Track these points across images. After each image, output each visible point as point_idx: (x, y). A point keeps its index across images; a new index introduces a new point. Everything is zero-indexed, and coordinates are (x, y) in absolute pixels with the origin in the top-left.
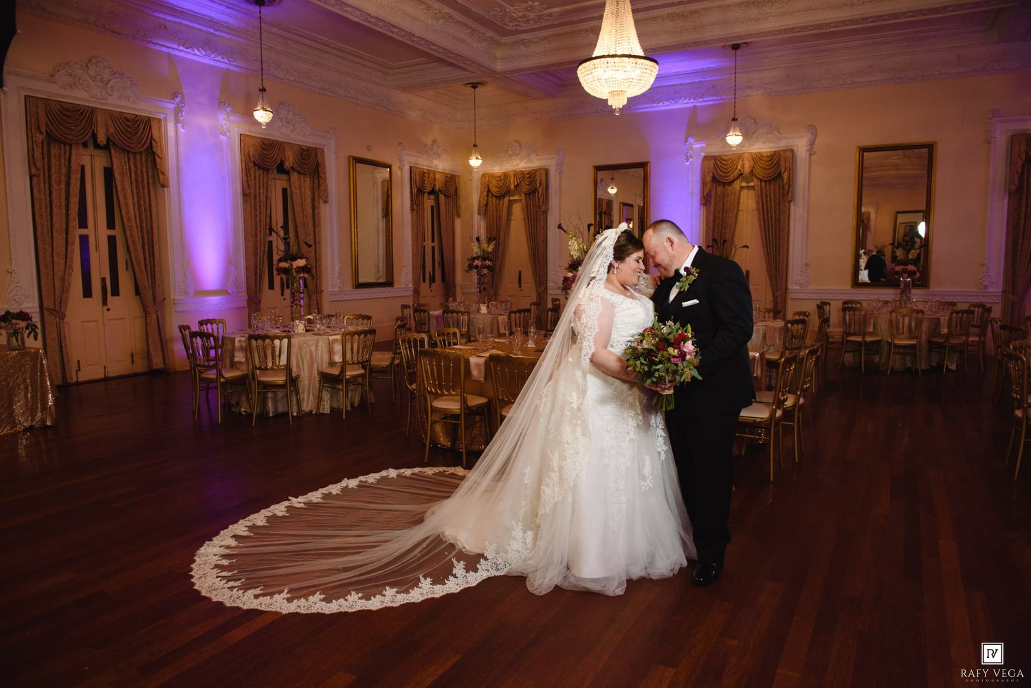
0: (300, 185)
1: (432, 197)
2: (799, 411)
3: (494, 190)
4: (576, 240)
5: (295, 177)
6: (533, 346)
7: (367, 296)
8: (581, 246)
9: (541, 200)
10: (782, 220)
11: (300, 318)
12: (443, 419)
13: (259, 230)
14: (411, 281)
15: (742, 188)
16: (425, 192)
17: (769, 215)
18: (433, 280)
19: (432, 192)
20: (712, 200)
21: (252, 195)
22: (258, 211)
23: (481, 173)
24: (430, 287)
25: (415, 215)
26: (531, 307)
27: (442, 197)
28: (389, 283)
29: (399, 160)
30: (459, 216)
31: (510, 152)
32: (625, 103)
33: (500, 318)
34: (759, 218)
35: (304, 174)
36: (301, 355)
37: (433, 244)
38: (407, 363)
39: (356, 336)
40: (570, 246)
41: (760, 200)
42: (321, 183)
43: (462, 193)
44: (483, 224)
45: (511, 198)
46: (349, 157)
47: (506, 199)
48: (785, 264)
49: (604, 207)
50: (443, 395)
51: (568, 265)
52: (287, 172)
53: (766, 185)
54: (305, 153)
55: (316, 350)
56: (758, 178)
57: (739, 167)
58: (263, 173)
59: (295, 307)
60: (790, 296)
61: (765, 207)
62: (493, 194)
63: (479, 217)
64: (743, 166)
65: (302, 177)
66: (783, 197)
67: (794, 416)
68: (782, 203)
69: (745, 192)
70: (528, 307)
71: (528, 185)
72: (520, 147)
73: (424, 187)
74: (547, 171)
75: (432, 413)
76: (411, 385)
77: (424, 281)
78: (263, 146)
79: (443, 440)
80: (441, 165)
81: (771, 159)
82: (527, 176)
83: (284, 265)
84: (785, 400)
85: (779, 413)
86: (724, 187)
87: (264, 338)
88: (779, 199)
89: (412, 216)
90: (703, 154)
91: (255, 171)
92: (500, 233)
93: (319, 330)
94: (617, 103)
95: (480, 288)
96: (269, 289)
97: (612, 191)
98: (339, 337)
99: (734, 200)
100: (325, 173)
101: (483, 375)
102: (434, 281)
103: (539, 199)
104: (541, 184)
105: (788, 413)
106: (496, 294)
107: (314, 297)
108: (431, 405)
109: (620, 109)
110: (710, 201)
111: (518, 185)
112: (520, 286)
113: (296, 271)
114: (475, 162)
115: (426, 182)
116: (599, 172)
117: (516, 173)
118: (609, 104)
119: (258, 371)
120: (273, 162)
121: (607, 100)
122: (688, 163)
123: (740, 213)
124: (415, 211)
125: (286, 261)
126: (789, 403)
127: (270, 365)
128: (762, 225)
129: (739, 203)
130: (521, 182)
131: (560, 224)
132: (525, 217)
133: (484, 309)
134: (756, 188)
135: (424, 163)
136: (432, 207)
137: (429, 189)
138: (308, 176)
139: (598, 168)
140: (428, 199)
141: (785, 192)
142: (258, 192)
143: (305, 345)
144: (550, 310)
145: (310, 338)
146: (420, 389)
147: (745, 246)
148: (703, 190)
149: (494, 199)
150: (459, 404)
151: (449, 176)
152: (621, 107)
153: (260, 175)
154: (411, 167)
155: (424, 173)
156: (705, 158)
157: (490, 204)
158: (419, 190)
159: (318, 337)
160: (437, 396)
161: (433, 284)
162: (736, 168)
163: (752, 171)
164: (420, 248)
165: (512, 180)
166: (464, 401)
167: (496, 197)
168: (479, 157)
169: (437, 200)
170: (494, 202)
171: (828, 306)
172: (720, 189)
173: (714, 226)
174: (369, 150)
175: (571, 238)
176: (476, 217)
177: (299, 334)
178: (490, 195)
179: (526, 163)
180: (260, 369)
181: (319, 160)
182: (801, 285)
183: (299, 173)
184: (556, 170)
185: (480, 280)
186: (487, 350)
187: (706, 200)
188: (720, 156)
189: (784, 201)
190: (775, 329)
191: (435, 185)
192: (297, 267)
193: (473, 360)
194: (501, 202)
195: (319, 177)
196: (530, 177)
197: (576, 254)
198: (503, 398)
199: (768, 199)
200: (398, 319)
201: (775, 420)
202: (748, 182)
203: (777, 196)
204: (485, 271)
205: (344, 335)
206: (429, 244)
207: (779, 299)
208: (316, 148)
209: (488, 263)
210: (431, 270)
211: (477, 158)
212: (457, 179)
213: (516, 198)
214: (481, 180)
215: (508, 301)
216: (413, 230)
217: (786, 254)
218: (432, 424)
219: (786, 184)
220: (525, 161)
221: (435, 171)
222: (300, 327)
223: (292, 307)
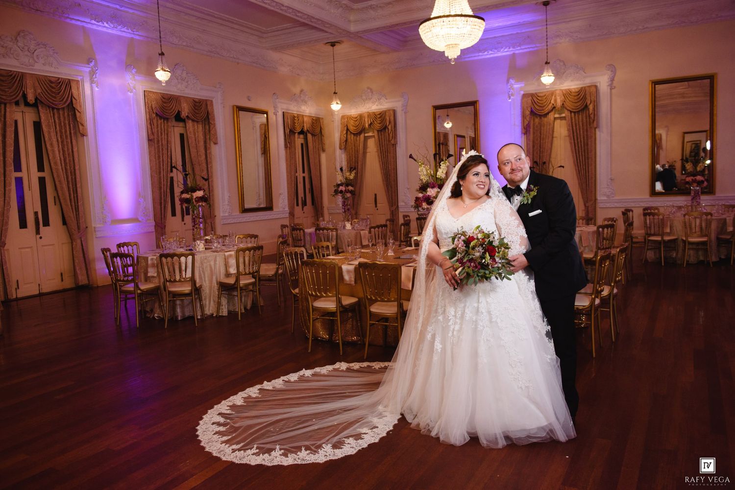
0: (194, 130)
1: (302, 136)
2: (613, 299)
3: (352, 128)
4: (424, 167)
5: (190, 124)
6: (393, 254)
7: (252, 219)
8: (428, 171)
9: (391, 135)
10: (589, 143)
11: (200, 239)
12: (323, 316)
13: (162, 168)
14: (287, 206)
15: (555, 118)
16: (295, 133)
17: (579, 140)
18: (304, 203)
19: (302, 132)
20: (531, 130)
21: (156, 140)
22: (161, 153)
23: (341, 115)
24: (303, 210)
25: (288, 151)
26: (386, 222)
27: (309, 136)
28: (269, 208)
29: (274, 107)
30: (324, 151)
31: (364, 97)
32: (459, 54)
33: (362, 232)
34: (571, 143)
35: (197, 122)
36: (203, 269)
37: (304, 175)
38: (290, 272)
39: (247, 252)
40: (419, 172)
41: (571, 128)
42: (211, 129)
43: (326, 132)
44: (344, 156)
45: (366, 135)
46: (233, 106)
47: (362, 136)
48: (594, 179)
49: (442, 139)
50: (322, 296)
51: (418, 188)
52: (183, 121)
53: (575, 115)
54: (197, 104)
55: (215, 264)
56: (568, 110)
57: (552, 102)
58: (164, 121)
59: (195, 230)
60: (599, 205)
61: (575, 134)
62: (351, 133)
63: (340, 151)
64: (555, 101)
65: (195, 124)
66: (590, 125)
67: (610, 303)
68: (589, 129)
69: (558, 122)
70: (385, 223)
71: (380, 123)
72: (372, 93)
73: (294, 128)
74: (394, 111)
75: (313, 311)
76: (294, 290)
77: (298, 205)
78: (163, 100)
79: (323, 334)
80: (308, 110)
81: (579, 94)
82: (379, 116)
83: (185, 196)
84: (602, 291)
85: (597, 301)
86: (540, 118)
87: (172, 256)
88: (587, 126)
89: (286, 152)
90: (522, 93)
91: (157, 121)
92: (358, 163)
93: (216, 248)
94: (452, 54)
95: (344, 209)
96: (172, 216)
97: (448, 125)
98: (233, 253)
99: (549, 129)
100: (214, 120)
101: (353, 279)
102: (306, 205)
103: (389, 135)
104: (390, 122)
105: (605, 301)
106: (356, 214)
107: (208, 221)
108: (312, 306)
109: (455, 59)
110: (529, 131)
111: (371, 123)
112: (376, 206)
113: (196, 201)
114: (336, 106)
115: (296, 124)
116: (437, 111)
117: (369, 115)
118: (446, 55)
119: (168, 283)
120: (172, 112)
121: (444, 52)
122: (510, 100)
123: (555, 139)
124: (288, 148)
125: (187, 193)
126: (605, 293)
127: (178, 278)
128: (573, 148)
129: (553, 131)
130: (373, 121)
131: (411, 155)
132: (378, 150)
133: (348, 226)
134: (567, 119)
135: (294, 109)
136: (302, 144)
137: (299, 130)
138: (201, 123)
139: (436, 108)
140: (298, 138)
141: (592, 121)
142: (160, 137)
143: (206, 261)
144: (402, 224)
145: (209, 254)
146: (302, 293)
147: (561, 166)
148: (523, 122)
149: (352, 136)
150: (336, 303)
151: (314, 118)
152: (456, 57)
153: (161, 123)
154: (283, 112)
155: (294, 117)
156: (524, 96)
157: (349, 140)
158: (291, 131)
159: (216, 253)
160: (316, 298)
161: (305, 207)
162: (550, 103)
163: (563, 104)
164: (293, 178)
165: (366, 120)
166: (339, 301)
167: (354, 134)
168: (339, 103)
169: (306, 139)
170: (352, 138)
171: (631, 213)
172: (537, 120)
173: (533, 151)
174: (249, 100)
175: (420, 166)
176: (338, 151)
177: (199, 252)
178: (349, 133)
179: (377, 105)
180: (170, 281)
181: (209, 110)
182: (608, 196)
183: (193, 121)
184: (402, 110)
185: (344, 202)
186: (356, 259)
187: (526, 130)
188: (536, 93)
189: (591, 128)
190: (589, 232)
191: (303, 126)
192: (197, 197)
193: (345, 267)
194: (358, 138)
195: (209, 123)
196: (380, 118)
197: (425, 179)
198: (371, 297)
199: (578, 127)
200: (280, 236)
201: (594, 308)
202: (560, 114)
203: (585, 124)
204: (349, 195)
205: (238, 251)
206: (300, 175)
207: (590, 208)
208: (206, 100)
209: (350, 188)
210: (303, 196)
211: (337, 103)
212: (321, 121)
213: (370, 134)
214: (341, 120)
215: (368, 218)
216: (287, 164)
217: (594, 172)
218: (313, 321)
219: (591, 114)
220: (376, 104)
221: (303, 116)
222: (200, 246)
223: (193, 230)
